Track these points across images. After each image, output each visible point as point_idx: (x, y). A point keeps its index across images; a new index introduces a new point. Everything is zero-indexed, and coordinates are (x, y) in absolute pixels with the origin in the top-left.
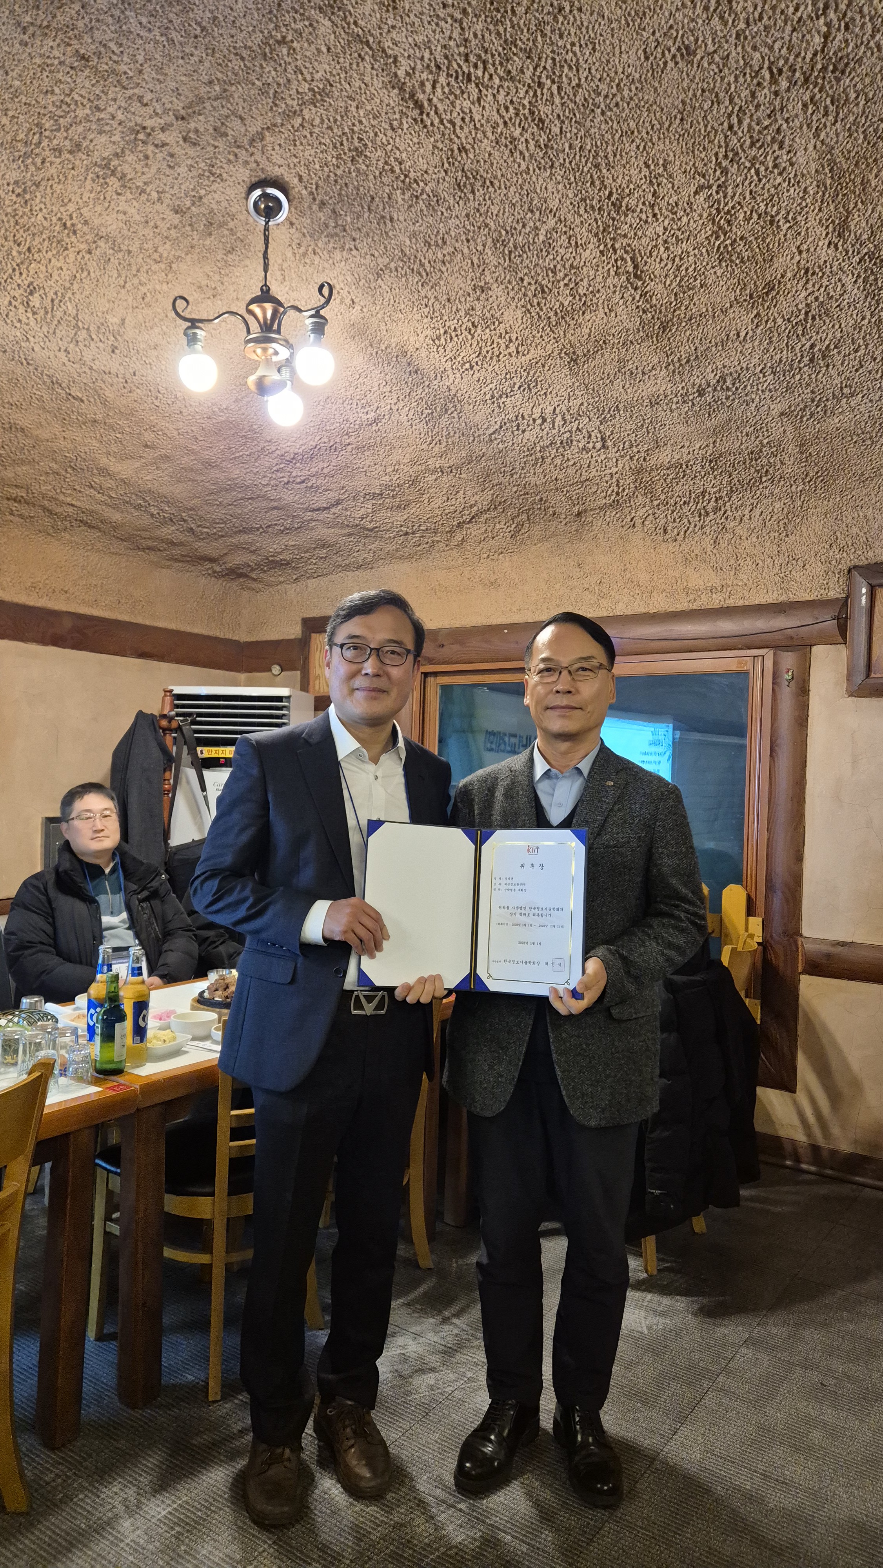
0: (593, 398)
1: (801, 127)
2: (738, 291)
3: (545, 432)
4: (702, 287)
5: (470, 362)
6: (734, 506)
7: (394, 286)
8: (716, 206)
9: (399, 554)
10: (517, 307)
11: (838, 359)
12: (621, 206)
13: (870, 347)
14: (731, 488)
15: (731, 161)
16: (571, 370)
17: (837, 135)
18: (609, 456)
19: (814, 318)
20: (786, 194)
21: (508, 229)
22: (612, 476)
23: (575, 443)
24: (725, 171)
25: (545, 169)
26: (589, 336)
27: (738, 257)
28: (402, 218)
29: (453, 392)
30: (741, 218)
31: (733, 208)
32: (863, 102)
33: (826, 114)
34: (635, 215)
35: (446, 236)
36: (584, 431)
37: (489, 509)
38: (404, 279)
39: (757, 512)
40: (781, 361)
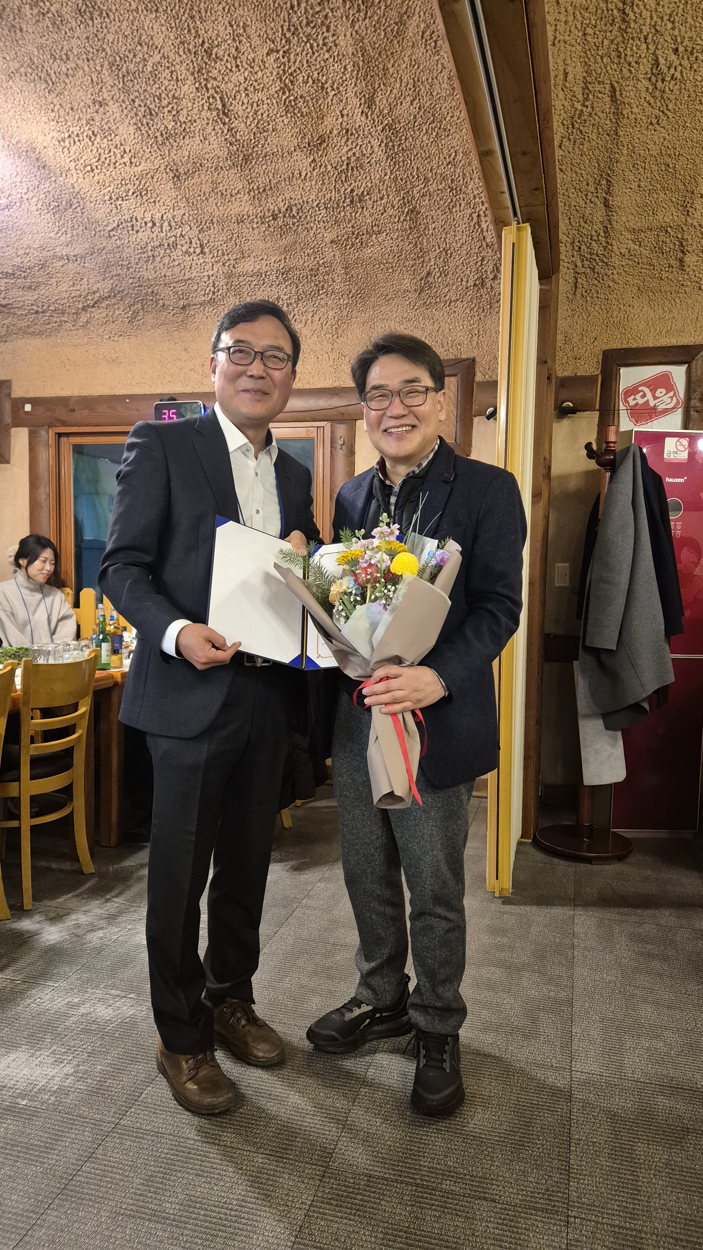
0: (193, 210)
1: (342, 18)
2: (300, 138)
3: (155, 234)
4: (273, 130)
5: (90, 165)
6: (300, 312)
7: (24, 89)
8: (282, 67)
9: (30, 330)
10: (130, 123)
11: (370, 203)
12: (212, 54)
13: (390, 197)
14: (298, 297)
15: (293, 34)
16: (175, 184)
17: (367, 29)
18: (206, 260)
19: (352, 169)
20: (331, 68)
21: (122, 56)
22: (209, 278)
23: (179, 246)
24: (288, 41)
25: (151, 12)
26: (189, 157)
27: (299, 112)
28: (30, 30)
29: (77, 189)
30: (301, 80)
31: (295, 71)
32: (383, 7)
33: (359, 11)
34: (223, 63)
35: (69, 53)
36: (186, 237)
37: (109, 296)
38: (32, 85)
39: (316, 318)
40: (331, 199)
